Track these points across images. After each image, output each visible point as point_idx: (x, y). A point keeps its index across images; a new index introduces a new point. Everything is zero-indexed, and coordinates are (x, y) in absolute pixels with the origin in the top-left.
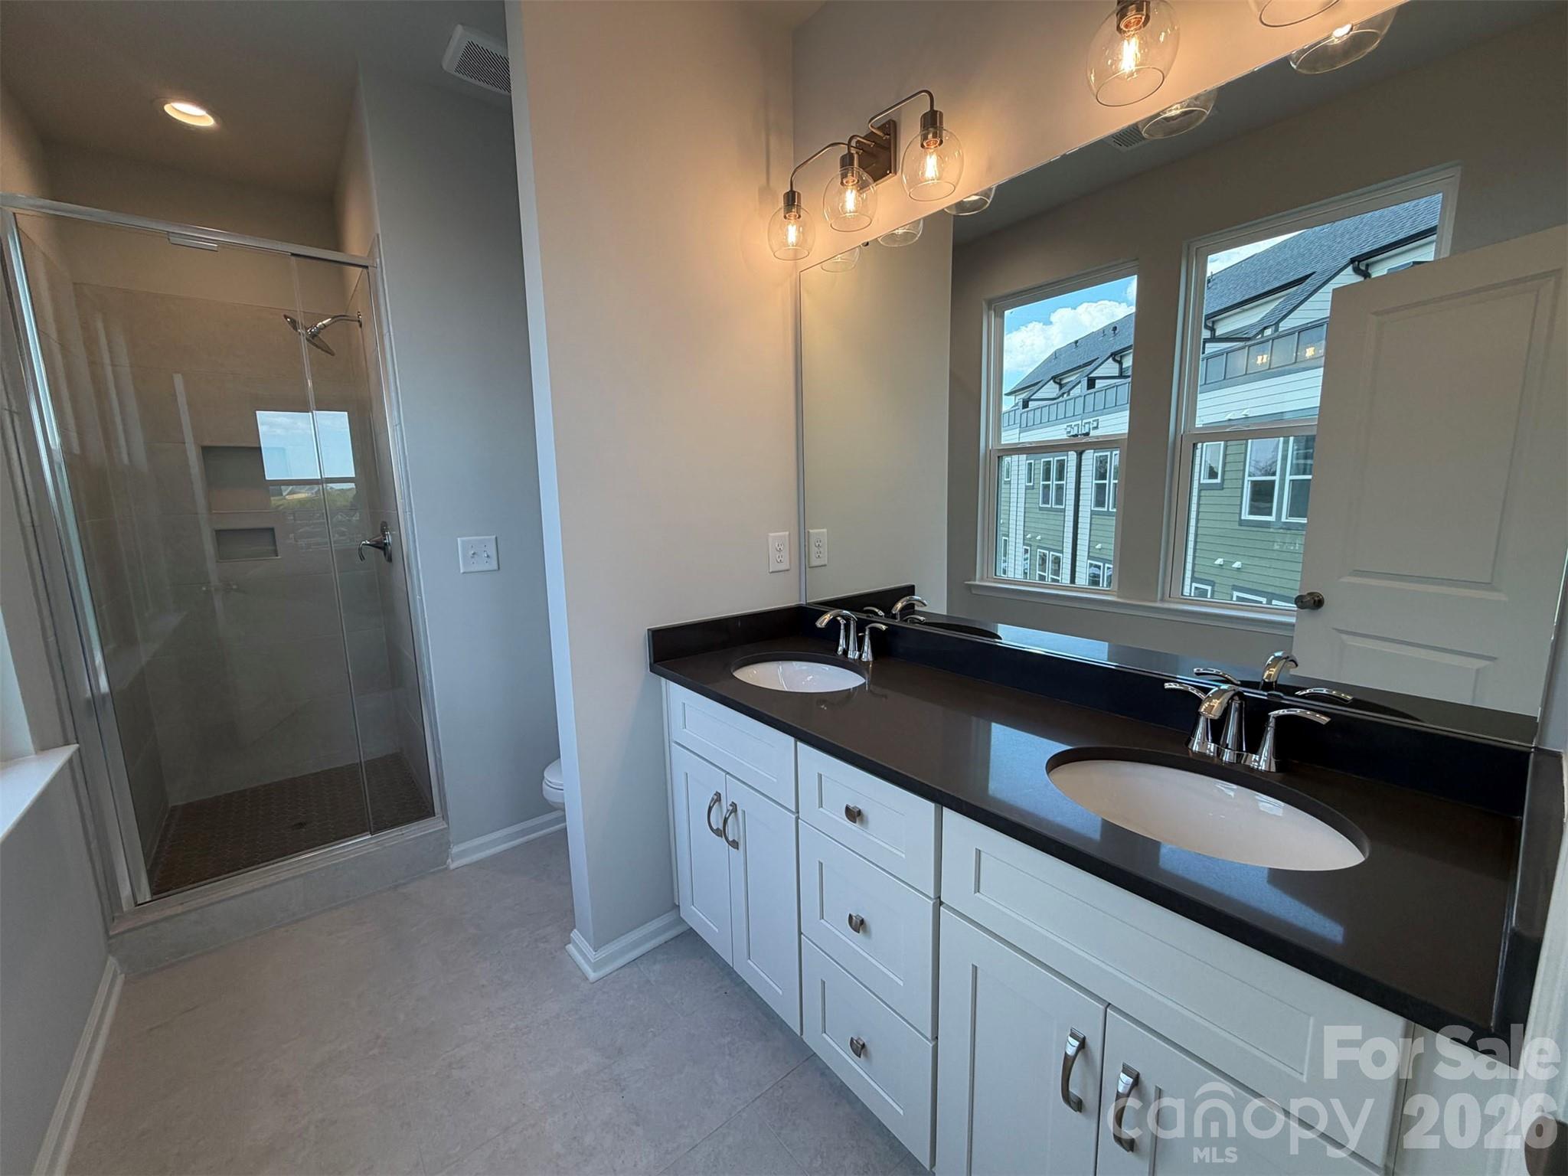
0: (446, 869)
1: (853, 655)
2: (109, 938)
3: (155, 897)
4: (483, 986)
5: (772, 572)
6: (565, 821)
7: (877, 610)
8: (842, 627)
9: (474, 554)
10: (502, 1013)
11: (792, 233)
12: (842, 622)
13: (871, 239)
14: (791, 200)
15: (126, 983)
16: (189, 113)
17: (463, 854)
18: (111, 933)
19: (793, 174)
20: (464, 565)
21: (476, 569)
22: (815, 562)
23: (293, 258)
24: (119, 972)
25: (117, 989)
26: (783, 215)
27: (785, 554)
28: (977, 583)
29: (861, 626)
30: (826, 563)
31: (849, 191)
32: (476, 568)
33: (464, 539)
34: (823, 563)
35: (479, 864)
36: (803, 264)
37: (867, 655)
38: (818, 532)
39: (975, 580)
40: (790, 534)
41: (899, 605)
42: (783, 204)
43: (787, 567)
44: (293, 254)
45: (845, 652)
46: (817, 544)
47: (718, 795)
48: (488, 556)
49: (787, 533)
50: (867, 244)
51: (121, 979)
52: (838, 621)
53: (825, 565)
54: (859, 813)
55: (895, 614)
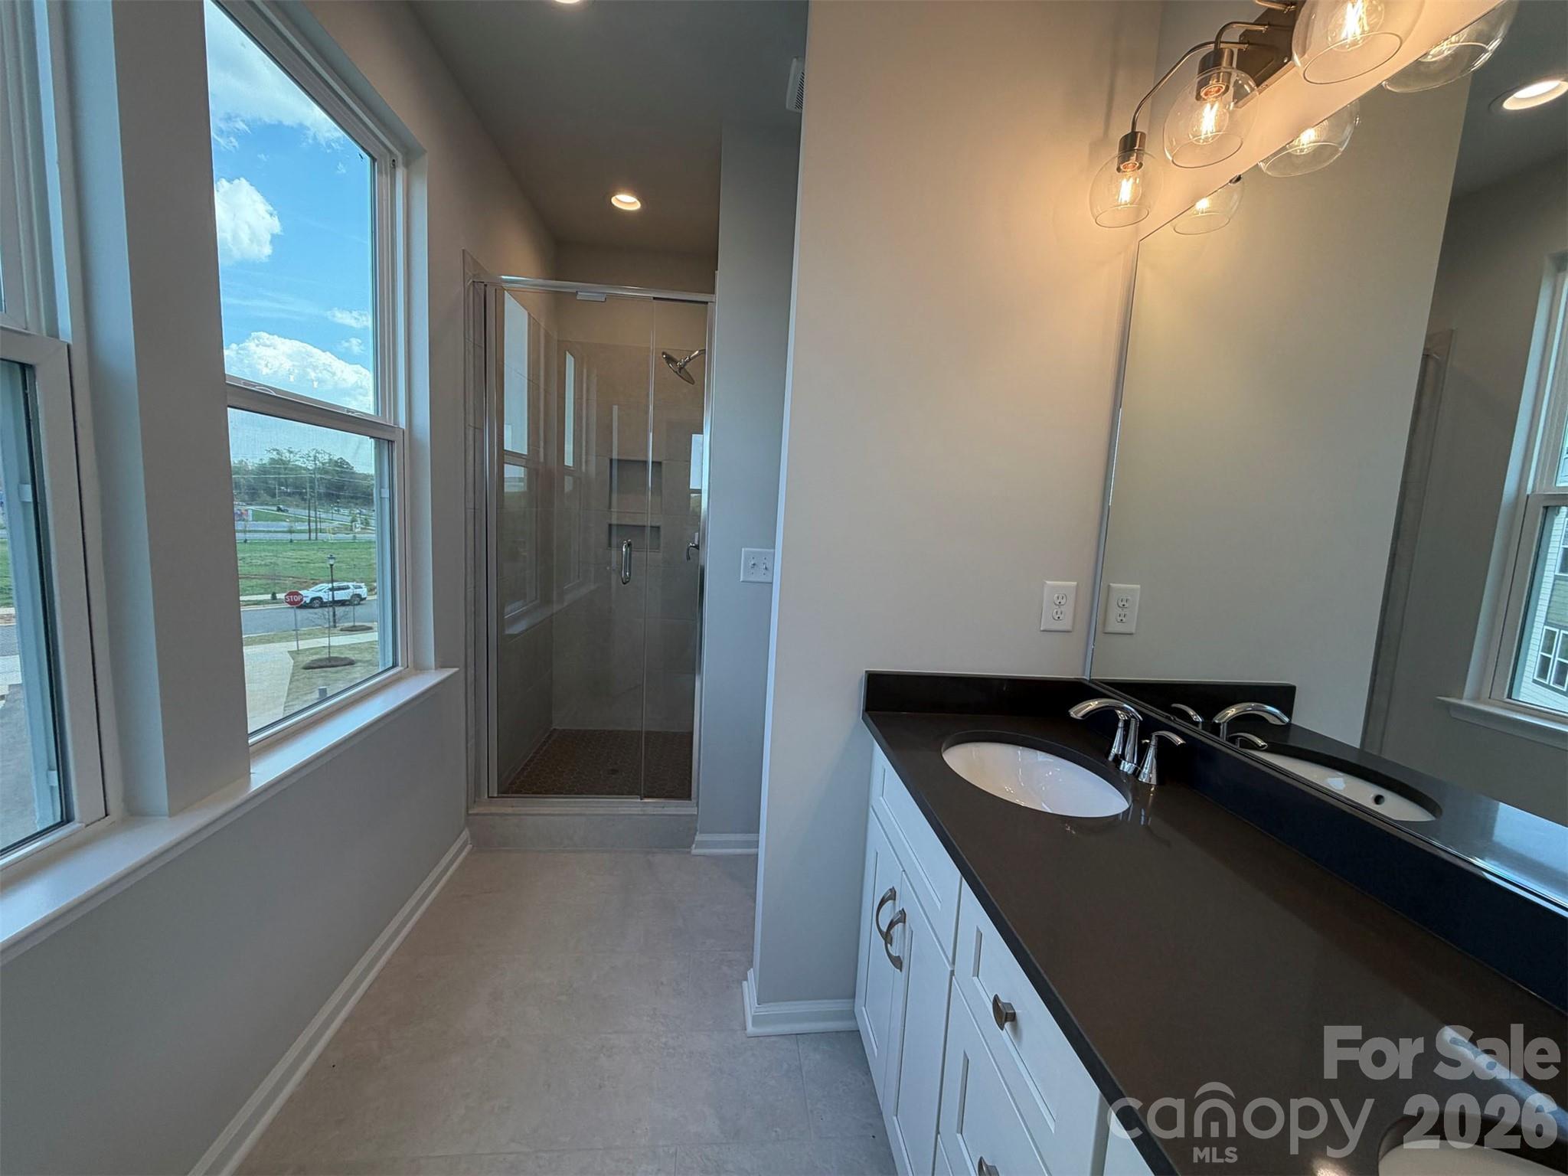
0: (689, 852)
1: (1127, 767)
2: (468, 815)
3: (500, 795)
4: (662, 983)
5: (1043, 631)
6: (758, 847)
7: (1191, 713)
8: (1121, 724)
9: (754, 564)
10: (662, 1020)
11: (1127, 189)
12: (1122, 716)
13: (1244, 171)
14: (1130, 145)
15: (470, 853)
16: (626, 201)
17: (703, 844)
18: (470, 812)
19: (1138, 110)
20: (744, 575)
21: (755, 580)
22: (1114, 626)
23: (655, 301)
24: (469, 842)
25: (464, 854)
26: (1116, 167)
27: (1068, 610)
28: (1465, 703)
29: (1147, 728)
30: (1133, 631)
31: (1208, 106)
32: (752, 578)
33: (747, 549)
34: (1128, 631)
35: (717, 859)
36: (1146, 226)
37: (1149, 773)
38: (1127, 589)
39: (1461, 698)
40: (1078, 585)
41: (1231, 712)
42: (1117, 152)
43: (1069, 628)
44: (654, 298)
45: (1119, 759)
46: (1121, 604)
47: (893, 890)
48: (766, 568)
49: (1075, 583)
50: (1239, 179)
51: (469, 847)
52: (1116, 716)
53: (1131, 634)
54: (1012, 1017)
55: (1219, 724)
